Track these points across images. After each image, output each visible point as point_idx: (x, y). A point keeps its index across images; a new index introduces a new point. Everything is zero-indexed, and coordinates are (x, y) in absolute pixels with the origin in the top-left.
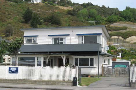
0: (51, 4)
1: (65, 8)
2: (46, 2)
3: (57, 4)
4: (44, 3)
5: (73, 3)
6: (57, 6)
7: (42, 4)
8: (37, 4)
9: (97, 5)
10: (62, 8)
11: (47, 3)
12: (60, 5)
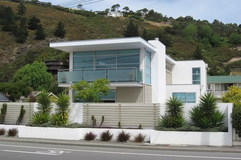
0: (137, 19)
1: (157, 24)
2: (129, 16)
3: (145, 18)
4: (126, 16)
5: (165, 18)
6: (145, 21)
7: (124, 18)
8: (118, 18)
9: (199, 20)
10: (154, 24)
11: (131, 17)
12: (150, 20)
